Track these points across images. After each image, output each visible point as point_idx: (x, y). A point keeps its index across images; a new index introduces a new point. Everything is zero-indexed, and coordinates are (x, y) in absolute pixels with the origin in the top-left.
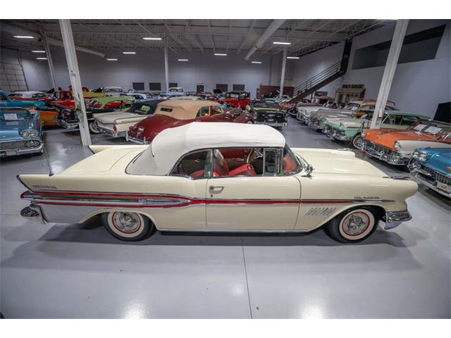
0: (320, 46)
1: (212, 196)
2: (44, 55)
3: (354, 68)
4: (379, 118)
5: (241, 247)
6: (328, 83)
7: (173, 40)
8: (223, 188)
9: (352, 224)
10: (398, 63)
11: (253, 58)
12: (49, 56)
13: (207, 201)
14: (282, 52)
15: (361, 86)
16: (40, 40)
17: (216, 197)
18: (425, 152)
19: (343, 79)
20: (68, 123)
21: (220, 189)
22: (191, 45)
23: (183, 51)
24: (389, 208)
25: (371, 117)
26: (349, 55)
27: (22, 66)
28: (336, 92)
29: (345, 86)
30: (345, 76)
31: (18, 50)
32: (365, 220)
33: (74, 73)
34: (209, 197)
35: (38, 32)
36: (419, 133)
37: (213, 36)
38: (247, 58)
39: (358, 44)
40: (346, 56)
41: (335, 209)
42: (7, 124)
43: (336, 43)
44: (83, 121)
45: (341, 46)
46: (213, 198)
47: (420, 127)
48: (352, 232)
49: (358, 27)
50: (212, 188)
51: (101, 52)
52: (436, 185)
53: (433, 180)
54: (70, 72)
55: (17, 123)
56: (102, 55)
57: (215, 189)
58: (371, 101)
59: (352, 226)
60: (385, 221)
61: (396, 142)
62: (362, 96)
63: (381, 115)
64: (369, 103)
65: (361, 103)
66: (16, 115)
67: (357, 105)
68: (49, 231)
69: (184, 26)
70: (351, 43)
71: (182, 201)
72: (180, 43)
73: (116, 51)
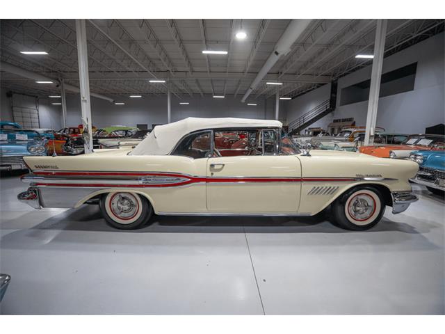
0: (309, 89)
1: (212, 174)
2: (59, 100)
3: (343, 104)
4: (371, 136)
5: (243, 234)
6: (319, 119)
7: (175, 86)
8: (224, 165)
9: (358, 208)
10: (380, 97)
11: (248, 100)
12: (64, 100)
13: (207, 180)
14: (275, 95)
15: (351, 120)
16: (58, 86)
17: (216, 175)
18: (420, 154)
19: (333, 114)
20: (75, 148)
21: (221, 166)
22: (192, 90)
23: (185, 96)
24: (393, 188)
25: (364, 138)
26: (336, 94)
27: (38, 110)
28: (329, 126)
29: (336, 121)
30: (335, 112)
31: (37, 97)
32: (370, 203)
33: (85, 99)
34: (209, 175)
35: (57, 80)
36: (412, 146)
37: (212, 81)
38: (243, 101)
39: (343, 84)
40: (334, 95)
41: (338, 187)
42: (17, 142)
43: (323, 84)
44: (88, 143)
45: (328, 87)
46: (214, 176)
47: (412, 141)
48: (359, 217)
49: (341, 70)
50: (212, 166)
51: (111, 97)
52: (437, 183)
53: (434, 179)
54: (82, 99)
55: (27, 142)
56: (111, 100)
57: (216, 167)
58: (361, 127)
59: (359, 210)
60: (391, 205)
61: (391, 152)
62: (353, 125)
63: (372, 134)
64: (360, 130)
65: (353, 130)
66: (26, 136)
67: (348, 131)
68: (43, 222)
69: (186, 72)
70: (337, 84)
71: (183, 179)
72: (183, 88)
73: (124, 97)
